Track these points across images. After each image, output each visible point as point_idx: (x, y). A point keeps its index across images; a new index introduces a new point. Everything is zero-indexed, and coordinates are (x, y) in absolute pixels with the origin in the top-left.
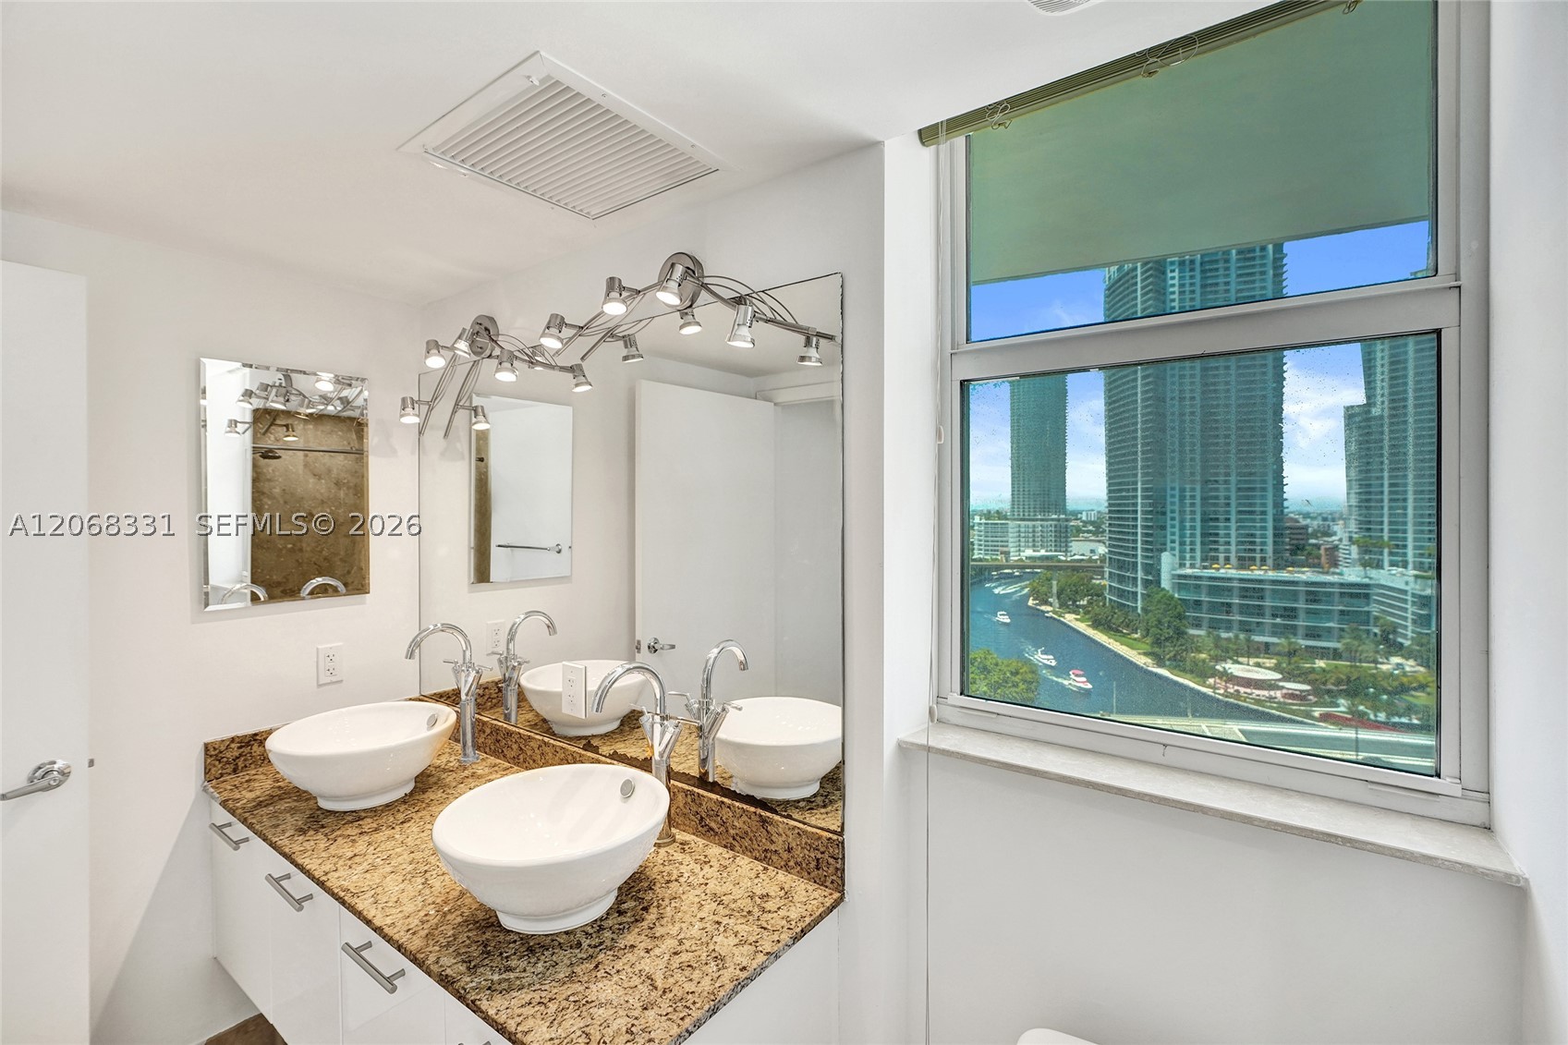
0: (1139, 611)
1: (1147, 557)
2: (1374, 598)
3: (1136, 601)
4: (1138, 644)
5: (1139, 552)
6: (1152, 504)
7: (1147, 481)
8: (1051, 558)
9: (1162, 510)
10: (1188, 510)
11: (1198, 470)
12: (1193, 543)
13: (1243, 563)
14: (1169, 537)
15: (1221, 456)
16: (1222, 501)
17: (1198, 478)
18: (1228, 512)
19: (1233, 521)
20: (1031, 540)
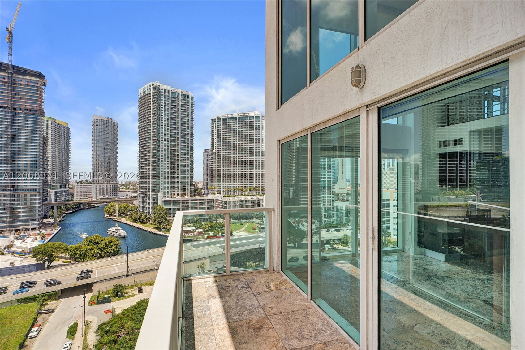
0: (151, 214)
1: (153, 195)
2: (215, 203)
3: (150, 210)
4: (151, 225)
5: (151, 193)
6: (155, 176)
7: (154, 168)
8: (111, 198)
9: (158, 178)
10: (166, 178)
11: (169, 166)
12: (168, 189)
13: (183, 195)
14: (160, 188)
15: (176, 161)
16: (176, 176)
17: (169, 168)
18: (178, 179)
19: (179, 182)
20: (102, 192)
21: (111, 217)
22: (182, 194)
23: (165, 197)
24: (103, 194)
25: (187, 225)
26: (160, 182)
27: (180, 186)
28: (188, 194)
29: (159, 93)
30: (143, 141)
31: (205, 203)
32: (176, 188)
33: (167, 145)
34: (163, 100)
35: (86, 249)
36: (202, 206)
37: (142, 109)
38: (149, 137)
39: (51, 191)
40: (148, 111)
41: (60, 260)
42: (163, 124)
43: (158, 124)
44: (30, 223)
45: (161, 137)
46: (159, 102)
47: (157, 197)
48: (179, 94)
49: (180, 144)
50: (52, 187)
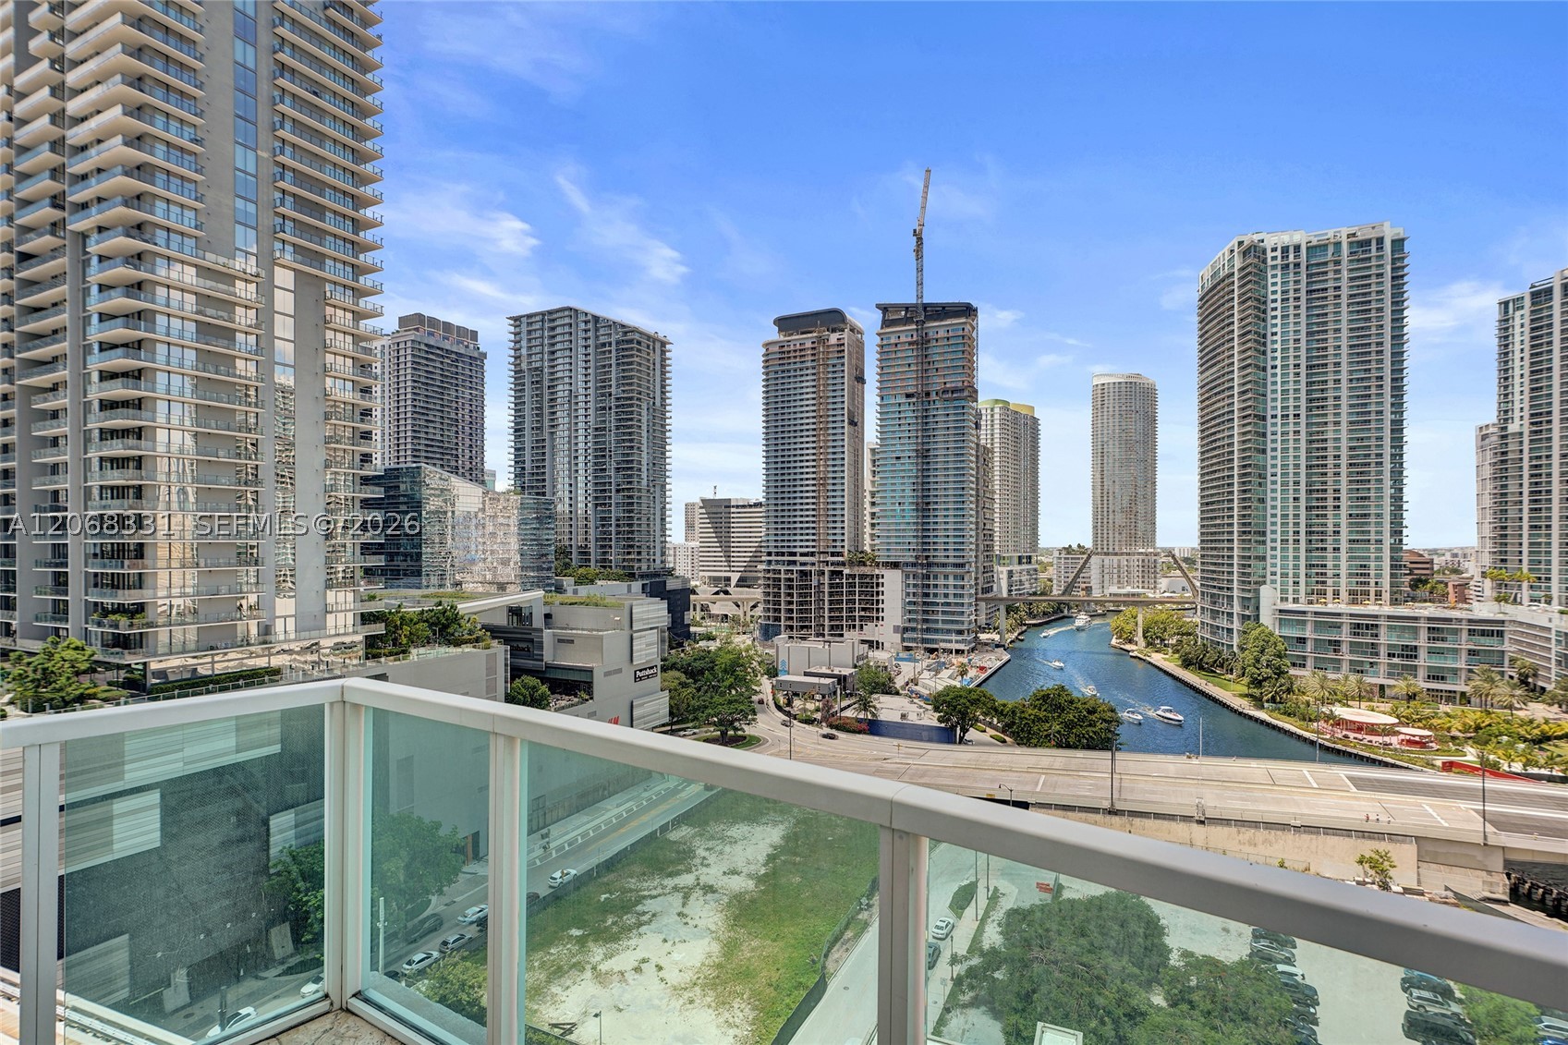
0: (1235, 649)
1: (1243, 590)
2: (1507, 636)
3: (1232, 638)
4: (1233, 686)
5: (1235, 585)
6: (1250, 532)
7: (1245, 508)
8: (1139, 595)
9: (1262, 539)
10: (1291, 539)
11: (1303, 496)
12: (1296, 575)
13: (1355, 597)
14: (1269, 569)
15: (1330, 479)
16: (1330, 529)
17: (1303, 504)
18: (1337, 541)
19: (1343, 550)
20: (1115, 576)
21: (1128, 647)
22: (1351, 593)
23: (1284, 600)
24: (1119, 582)
25: (1364, 704)
26: (1269, 552)
27: (1344, 564)
28: (1379, 594)
29: (1262, 266)
30: (1212, 427)
31: (1456, 632)
32: (1330, 573)
33: (1291, 428)
34: (1275, 284)
35: (1032, 717)
36: (1439, 645)
37: (1207, 328)
38: (1228, 412)
39: (1000, 569)
40: (1226, 330)
41: (988, 729)
42: (1278, 363)
43: (1257, 367)
44: (954, 637)
45: (1270, 404)
46: (1263, 291)
47: (1258, 598)
48: (1338, 245)
49: (1344, 419)
50: (1002, 562)
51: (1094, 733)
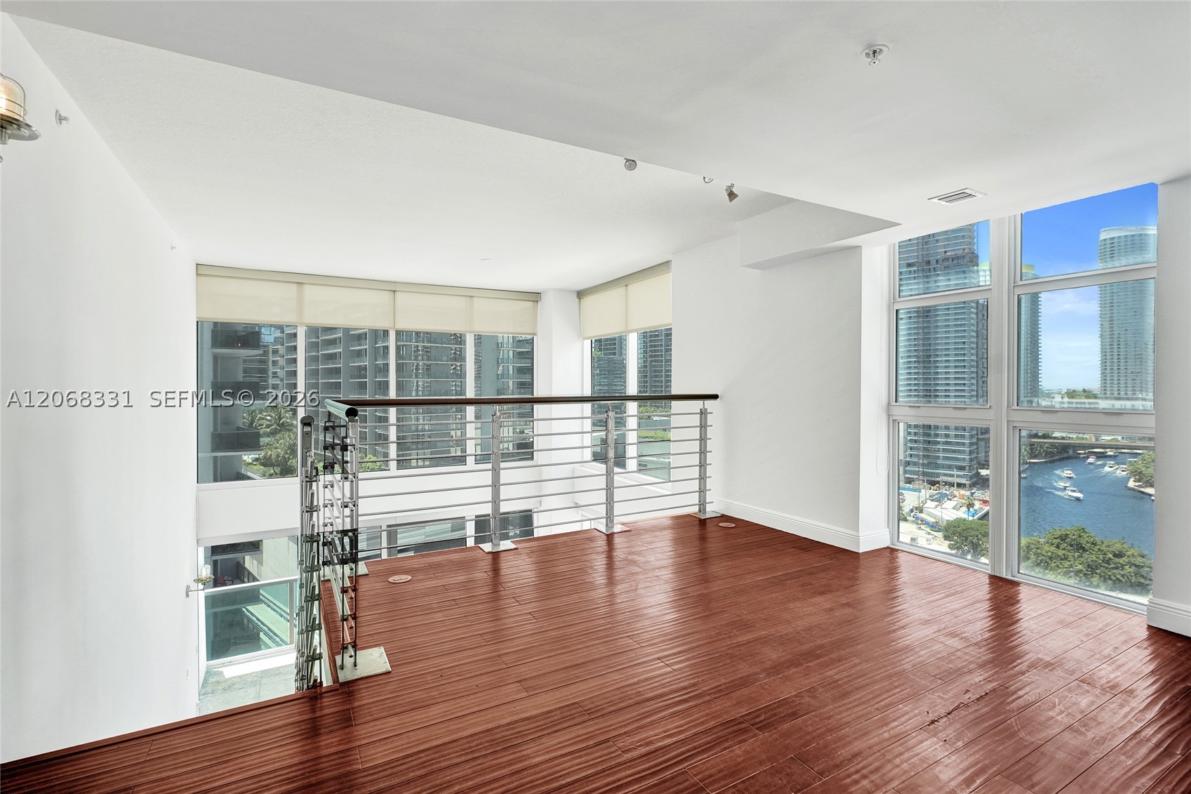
35: (1050, 554)
51: (1123, 576)
